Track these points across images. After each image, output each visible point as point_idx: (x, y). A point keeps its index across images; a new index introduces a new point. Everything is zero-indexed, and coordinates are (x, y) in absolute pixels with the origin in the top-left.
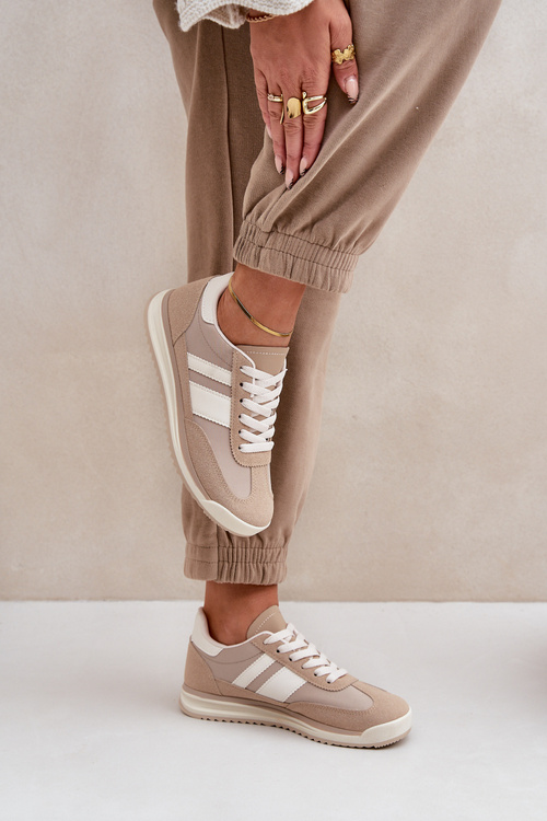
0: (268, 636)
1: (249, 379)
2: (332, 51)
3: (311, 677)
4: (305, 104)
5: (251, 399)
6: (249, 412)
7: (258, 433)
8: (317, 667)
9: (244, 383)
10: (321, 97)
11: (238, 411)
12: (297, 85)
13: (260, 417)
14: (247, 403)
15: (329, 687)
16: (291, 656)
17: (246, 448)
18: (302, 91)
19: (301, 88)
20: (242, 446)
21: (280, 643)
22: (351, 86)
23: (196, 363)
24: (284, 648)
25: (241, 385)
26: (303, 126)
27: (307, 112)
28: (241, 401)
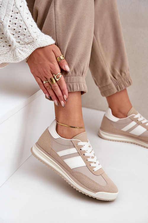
1: (82, 146)
2: (56, 58)
4: (55, 77)
5: (87, 152)
6: (89, 157)
7: (95, 163)
10: (60, 73)
11: (85, 159)
12: (50, 73)
13: (92, 157)
14: (86, 154)
18: (53, 75)
19: (52, 74)
20: (94, 169)
21: (138, 118)
22: (67, 68)
25: (81, 150)
26: (58, 85)
27: (57, 80)
28: (84, 155)
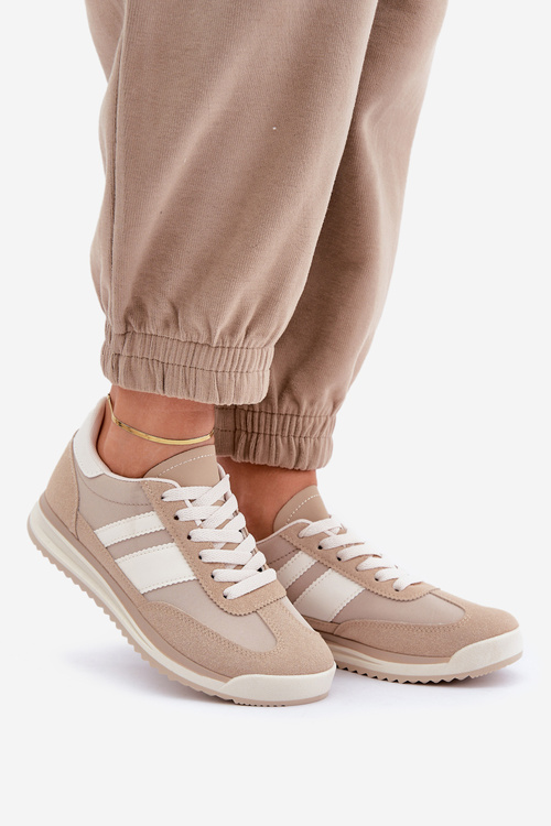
0: (305, 526)
1: (181, 504)
3: (372, 584)
5: (200, 527)
6: (210, 545)
7: (240, 566)
8: (379, 568)
9: (178, 513)
11: (193, 552)
13: (229, 546)
14: (199, 535)
15: (398, 596)
16: (340, 553)
17: (234, 592)
20: (226, 592)
21: (323, 535)
23: (110, 534)
24: (329, 543)
25: (176, 518)
28: (189, 537)
